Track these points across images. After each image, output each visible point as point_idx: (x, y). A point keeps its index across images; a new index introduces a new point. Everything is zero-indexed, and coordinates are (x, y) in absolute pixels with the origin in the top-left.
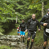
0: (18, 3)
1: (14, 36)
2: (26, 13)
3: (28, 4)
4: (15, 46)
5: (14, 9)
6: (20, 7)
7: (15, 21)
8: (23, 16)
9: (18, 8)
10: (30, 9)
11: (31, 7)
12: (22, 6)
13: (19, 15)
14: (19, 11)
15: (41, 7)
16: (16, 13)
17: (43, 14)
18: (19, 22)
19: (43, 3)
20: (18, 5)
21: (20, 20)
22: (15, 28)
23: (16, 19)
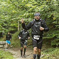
0: (4, 22)
1: (1, 42)
2: (9, 28)
3: (10, 23)
4: (2, 47)
5: (2, 26)
6: (5, 25)
7: (2, 33)
8: (7, 30)
9: (4, 25)
10: (11, 26)
11: (12, 25)
12: (7, 24)
13: (5, 29)
14: (5, 27)
15: (17, 25)
16: (3, 28)
17: (18, 29)
18: (5, 33)
19: (19, 23)
20: (4, 24)
21: (5, 32)
22: (2, 37)
23: (3, 32)
